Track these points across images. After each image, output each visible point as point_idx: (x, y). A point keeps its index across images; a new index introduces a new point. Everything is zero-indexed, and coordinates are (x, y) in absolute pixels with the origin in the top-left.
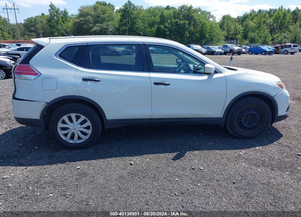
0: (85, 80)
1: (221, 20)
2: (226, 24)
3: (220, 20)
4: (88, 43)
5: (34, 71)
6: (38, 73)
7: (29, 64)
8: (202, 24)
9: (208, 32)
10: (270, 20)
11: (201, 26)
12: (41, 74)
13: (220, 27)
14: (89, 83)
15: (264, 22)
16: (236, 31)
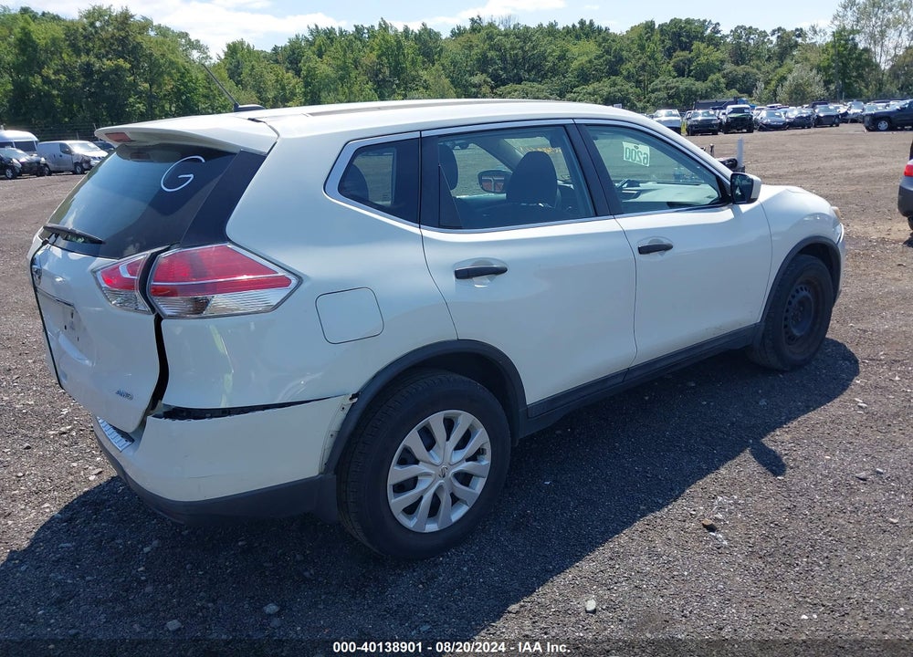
0: (463, 274)
1: (223, 57)
2: (246, 71)
3: (219, 58)
4: (421, 131)
5: (267, 270)
6: (290, 277)
7: (229, 240)
8: (179, 71)
9: (203, 96)
10: (369, 58)
11: (177, 76)
12: (300, 279)
13: (231, 77)
14: (480, 284)
15: (356, 63)
16: (283, 89)
